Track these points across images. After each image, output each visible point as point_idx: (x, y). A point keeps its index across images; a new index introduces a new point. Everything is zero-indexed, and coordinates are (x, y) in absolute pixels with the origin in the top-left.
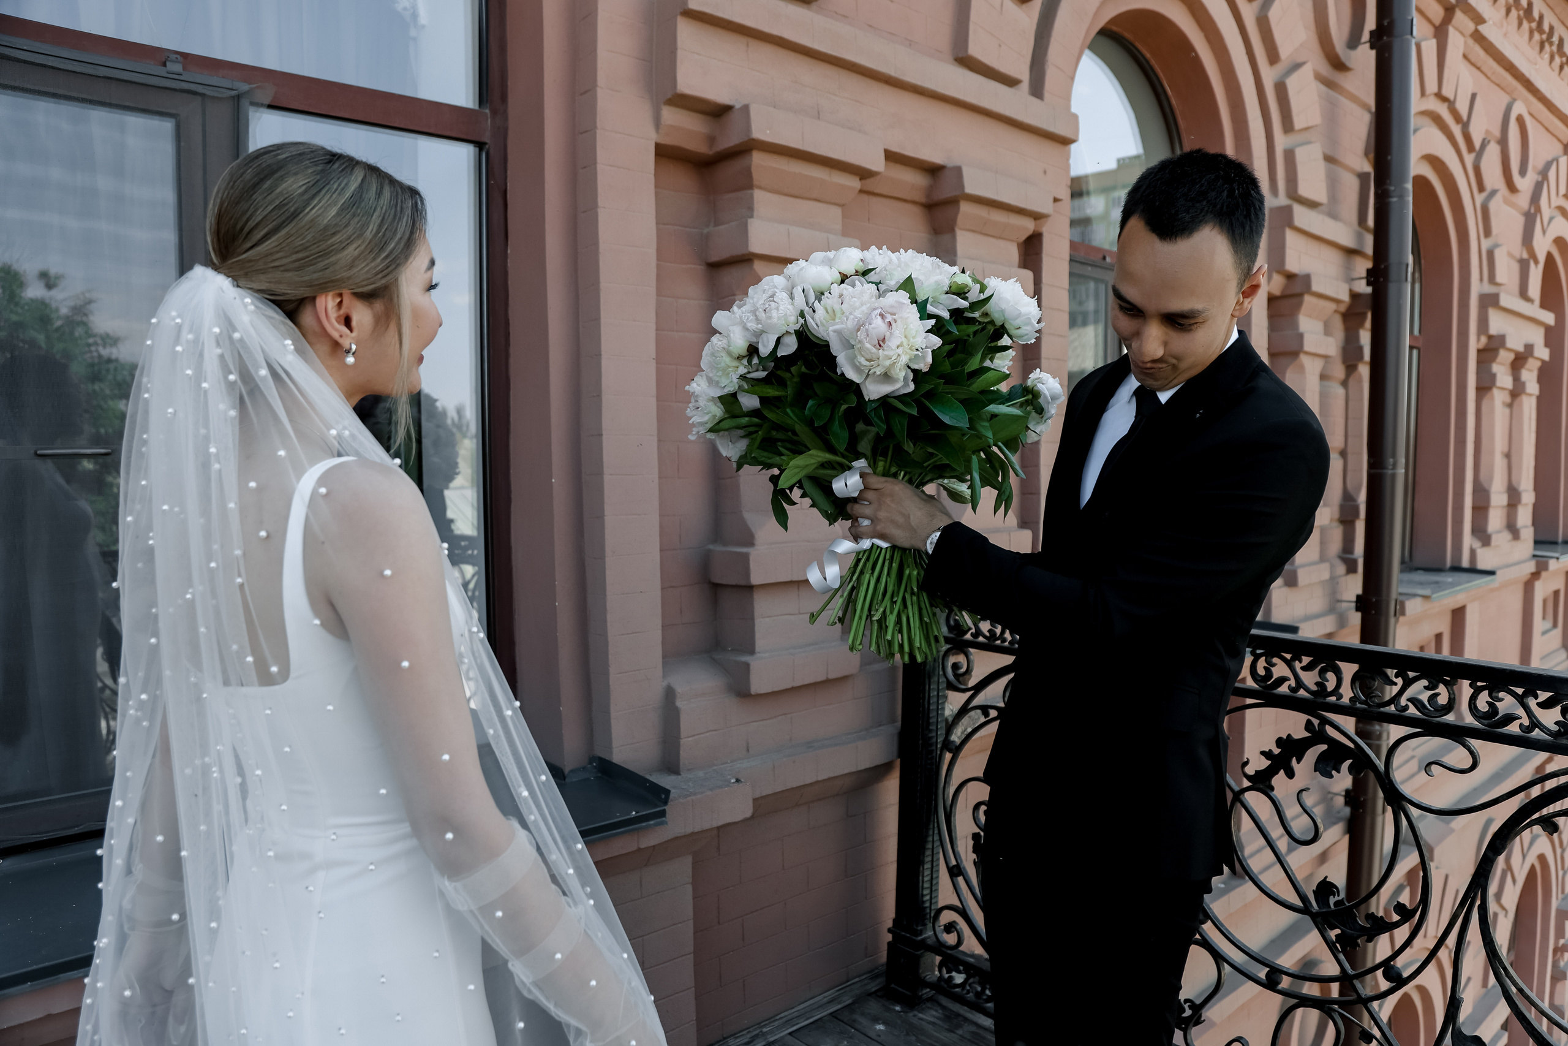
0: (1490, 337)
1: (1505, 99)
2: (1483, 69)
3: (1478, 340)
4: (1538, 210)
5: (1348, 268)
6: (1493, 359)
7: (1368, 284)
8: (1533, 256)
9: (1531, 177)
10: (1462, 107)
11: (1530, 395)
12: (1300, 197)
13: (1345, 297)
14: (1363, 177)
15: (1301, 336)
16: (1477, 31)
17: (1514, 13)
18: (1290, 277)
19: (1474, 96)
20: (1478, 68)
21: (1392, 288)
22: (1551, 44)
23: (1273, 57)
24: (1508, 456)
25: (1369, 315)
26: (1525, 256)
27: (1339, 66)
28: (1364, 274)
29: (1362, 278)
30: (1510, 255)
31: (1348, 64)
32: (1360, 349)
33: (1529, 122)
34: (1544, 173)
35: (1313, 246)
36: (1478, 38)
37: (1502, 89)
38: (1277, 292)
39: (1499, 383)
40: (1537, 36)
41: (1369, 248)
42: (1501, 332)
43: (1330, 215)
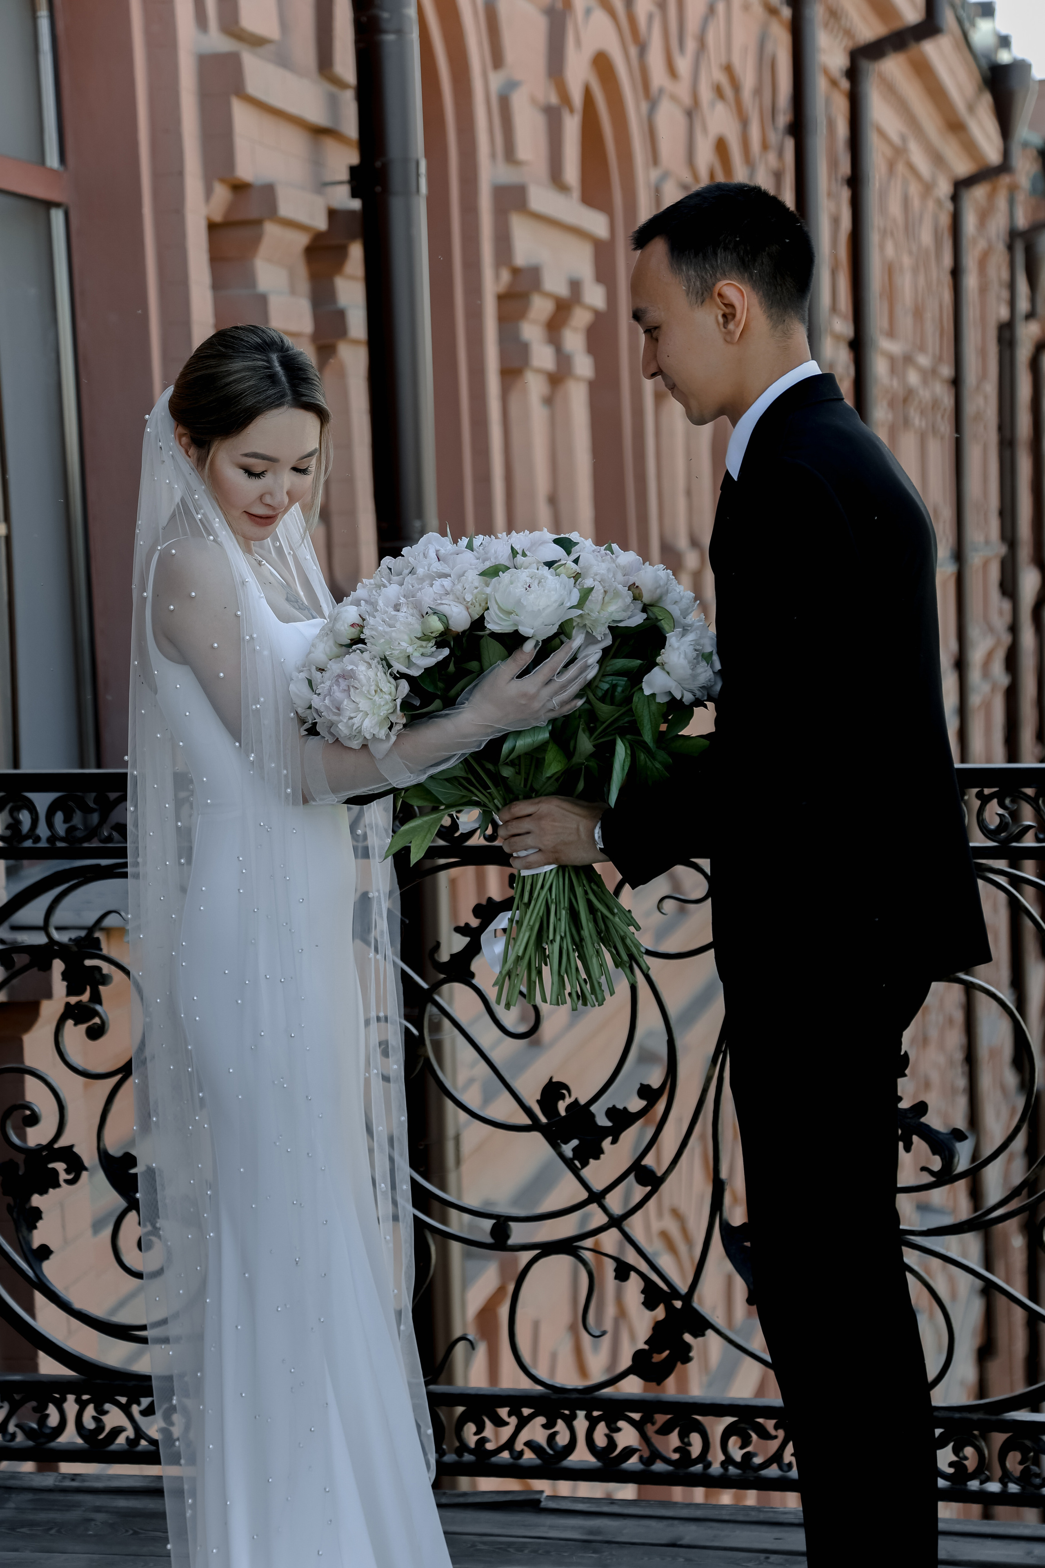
0: (516, 272)
3: (497, 276)
4: (568, 3)
5: (317, 162)
6: (522, 314)
7: (354, 194)
8: (565, 98)
11: (579, 379)
12: (243, 30)
13: (321, 223)
15: (263, 300)
18: (239, 188)
21: (396, 204)
24: (553, 500)
25: (356, 252)
26: (554, 99)
28: (345, 175)
29: (341, 183)
30: (533, 101)
32: (341, 315)
35: (268, 123)
38: (218, 218)
39: (534, 363)
41: (351, 127)
42: (533, 261)
43: (283, 61)
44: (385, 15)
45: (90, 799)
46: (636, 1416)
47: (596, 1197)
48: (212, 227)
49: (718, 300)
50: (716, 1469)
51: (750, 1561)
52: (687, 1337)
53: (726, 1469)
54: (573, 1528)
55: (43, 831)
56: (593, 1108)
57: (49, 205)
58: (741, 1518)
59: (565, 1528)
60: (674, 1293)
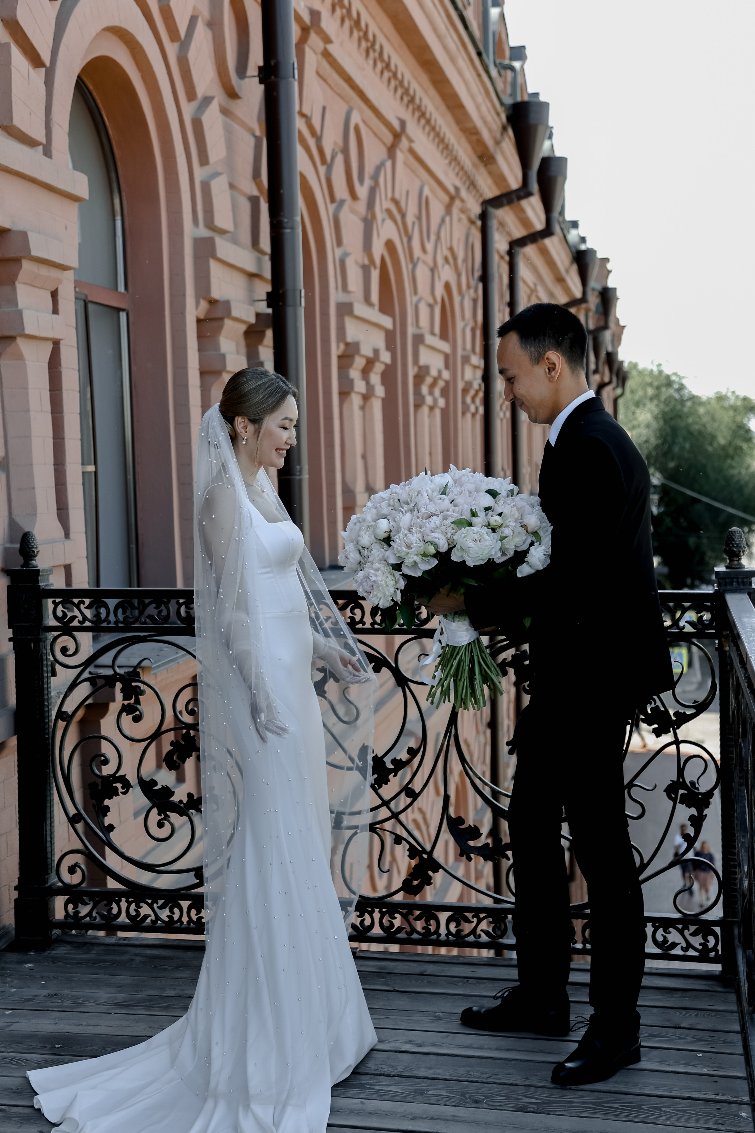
0: (347, 344)
1: (345, 108)
2: (329, 81)
3: (338, 347)
4: (374, 216)
5: (251, 290)
6: (350, 365)
7: (269, 306)
8: (372, 261)
9: (368, 182)
10: (316, 122)
11: (378, 397)
12: (216, 227)
13: (252, 320)
14: (254, 202)
15: (223, 357)
16: (325, 49)
17: (347, 23)
18: (213, 302)
19: (324, 108)
20: (325, 80)
21: (290, 311)
22: (374, 51)
23: (191, 95)
24: (364, 457)
25: (269, 334)
26: (366, 262)
27: (232, 94)
28: (264, 297)
29: (262, 300)
30: (356, 262)
31: (240, 94)
33: (363, 129)
34: (375, 178)
35: (227, 270)
36: (326, 54)
37: (342, 98)
38: (202, 317)
39: (356, 389)
40: (364, 44)
41: (267, 273)
42: (356, 340)
43: (235, 241)
44: (286, 220)
45: (136, 602)
46: (404, 911)
47: (386, 803)
48: (199, 321)
49: (546, 361)
50: (443, 937)
51: (459, 982)
52: (430, 873)
53: (448, 938)
54: (372, 966)
55: (112, 618)
56: (385, 759)
57: (119, 310)
58: (455, 961)
59: (368, 966)
60: (424, 851)
